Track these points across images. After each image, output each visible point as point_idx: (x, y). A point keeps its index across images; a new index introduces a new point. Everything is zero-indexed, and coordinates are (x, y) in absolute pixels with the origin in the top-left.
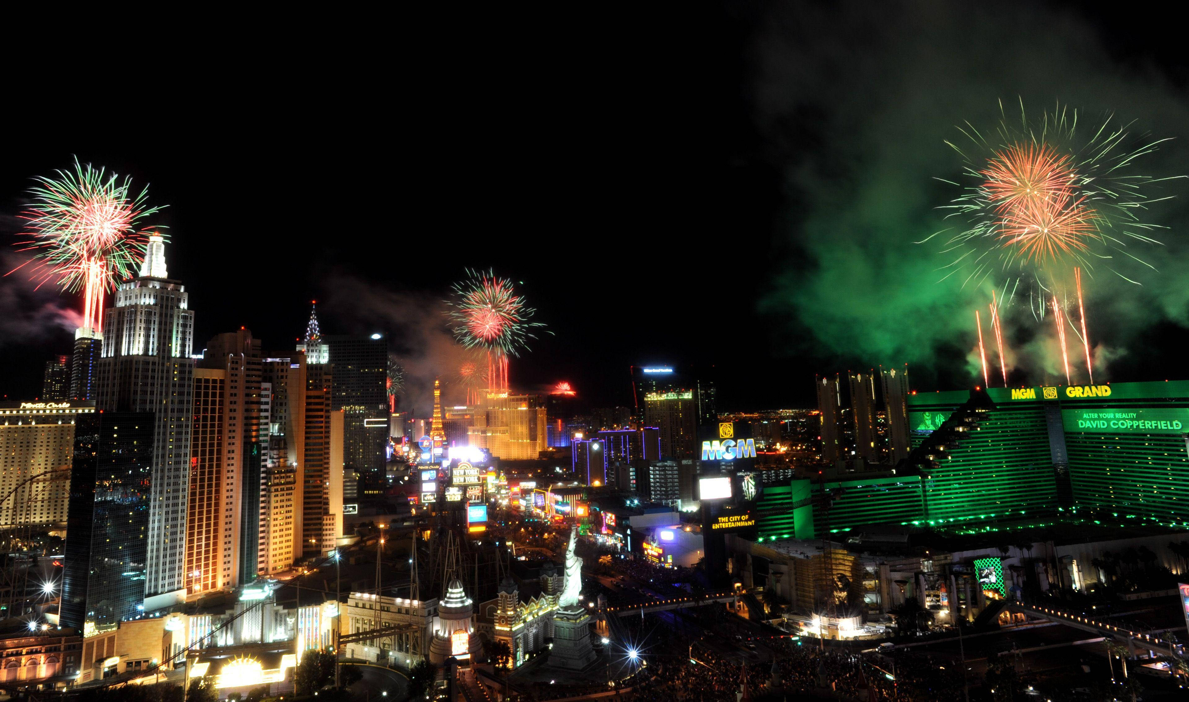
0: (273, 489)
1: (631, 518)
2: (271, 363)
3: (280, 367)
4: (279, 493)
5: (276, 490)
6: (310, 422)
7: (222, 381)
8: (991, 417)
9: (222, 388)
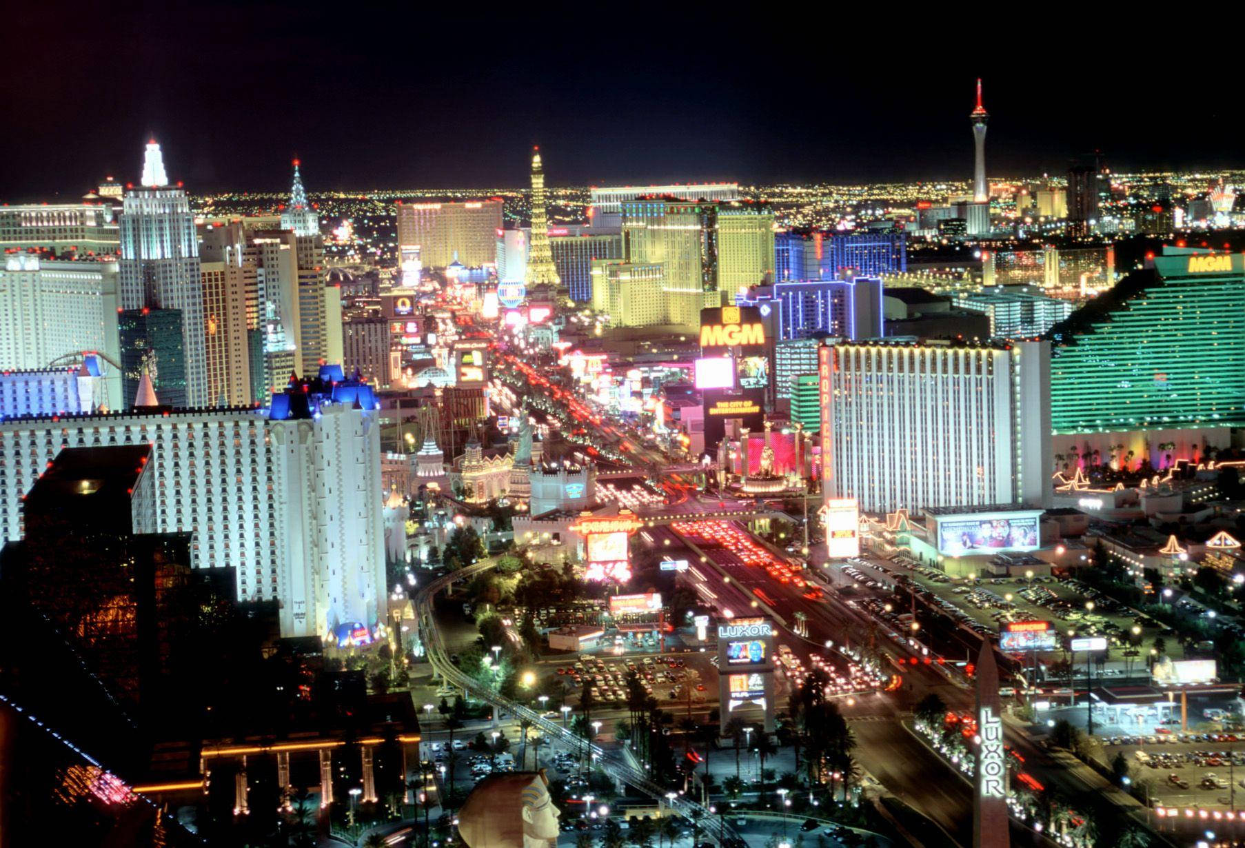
0: (275, 372)
1: (683, 409)
2: (260, 245)
3: (270, 249)
4: (281, 376)
5: (278, 374)
6: (305, 309)
7: (222, 273)
8: (1149, 295)
9: (223, 280)
